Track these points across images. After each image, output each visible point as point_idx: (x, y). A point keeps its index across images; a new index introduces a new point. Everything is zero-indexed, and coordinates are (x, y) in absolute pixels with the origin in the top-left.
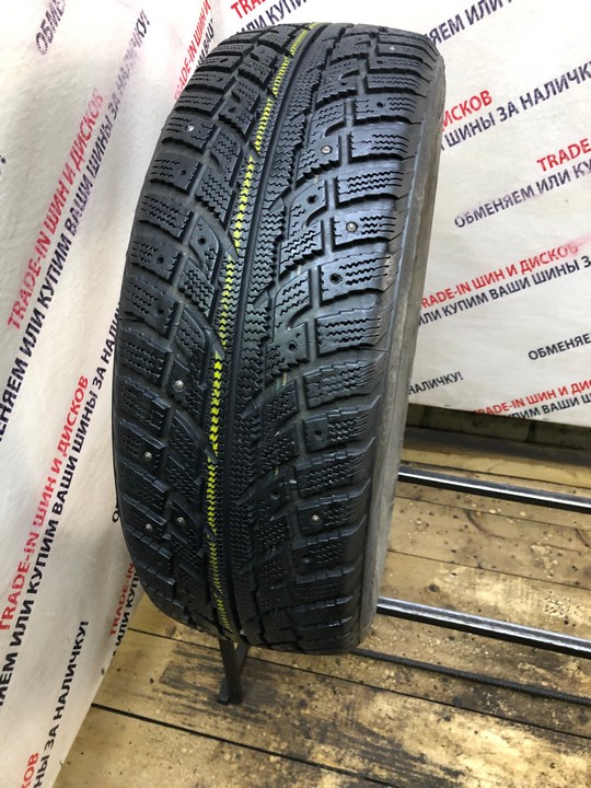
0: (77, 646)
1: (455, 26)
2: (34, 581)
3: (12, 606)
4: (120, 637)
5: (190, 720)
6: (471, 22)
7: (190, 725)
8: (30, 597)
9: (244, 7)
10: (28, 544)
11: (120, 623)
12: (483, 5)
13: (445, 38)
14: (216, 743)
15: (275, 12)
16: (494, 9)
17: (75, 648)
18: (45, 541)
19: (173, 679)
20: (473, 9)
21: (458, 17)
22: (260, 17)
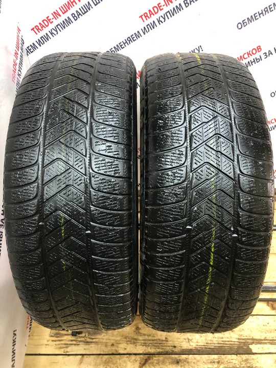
0: (14, 341)
1: (138, 35)
4: (30, 328)
5: (66, 350)
6: (144, 34)
7: (67, 352)
9: (37, 30)
12: (148, 26)
13: (134, 41)
14: (80, 357)
15: (53, 31)
16: (154, 28)
17: (13, 343)
20: (144, 28)
21: (138, 32)
22: (46, 34)
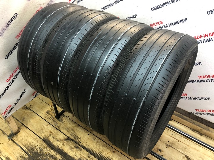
2: (15, 78)
3: (10, 79)
8: (14, 79)
10: (15, 71)
11: (35, 95)
18: (18, 72)
19: (48, 112)
